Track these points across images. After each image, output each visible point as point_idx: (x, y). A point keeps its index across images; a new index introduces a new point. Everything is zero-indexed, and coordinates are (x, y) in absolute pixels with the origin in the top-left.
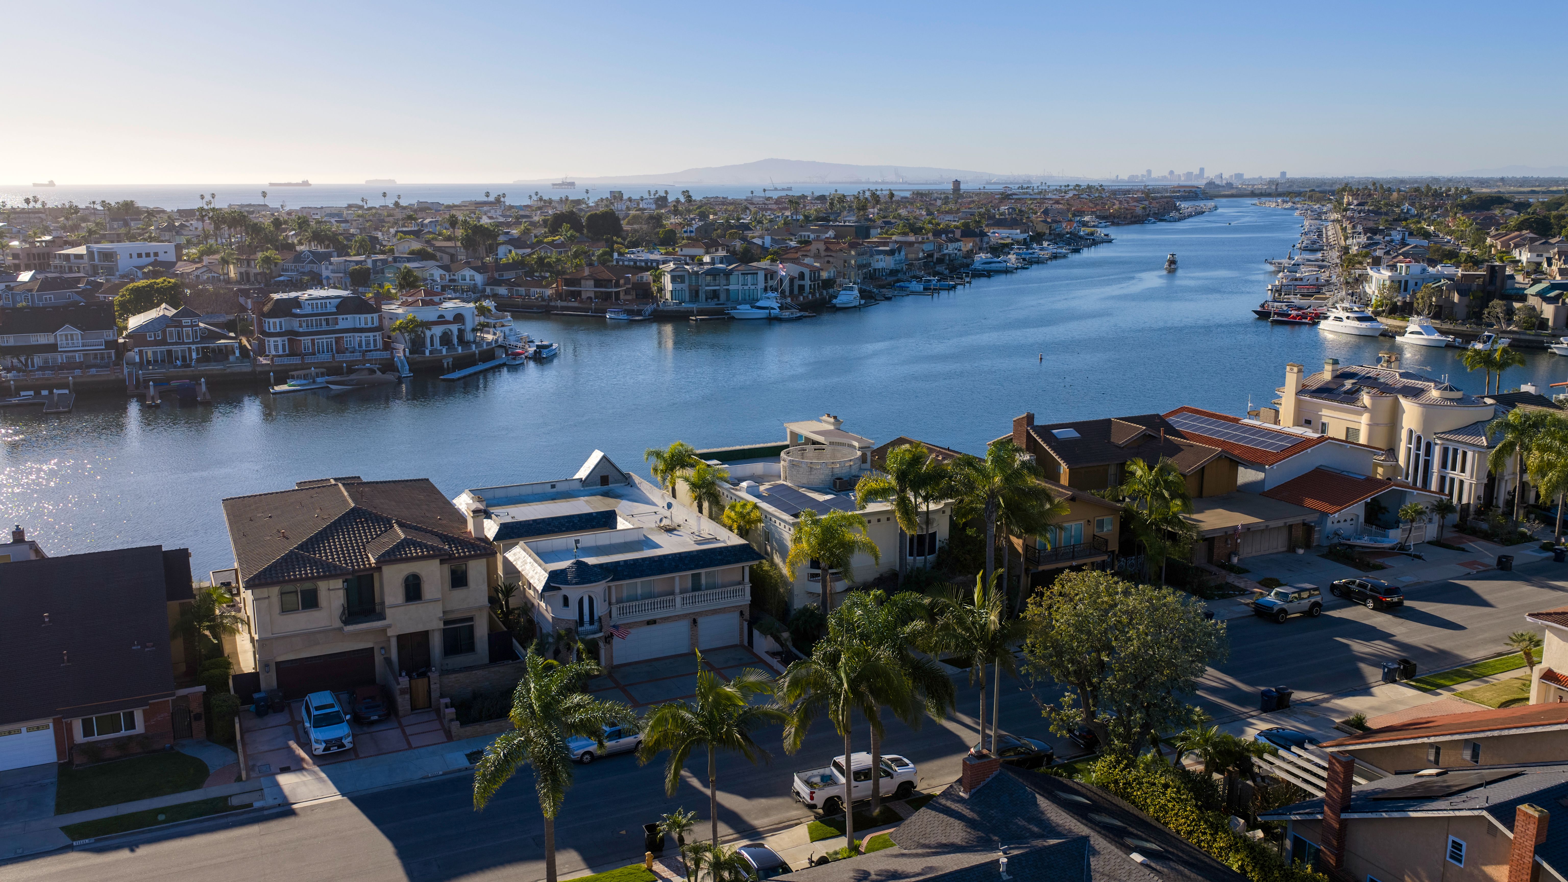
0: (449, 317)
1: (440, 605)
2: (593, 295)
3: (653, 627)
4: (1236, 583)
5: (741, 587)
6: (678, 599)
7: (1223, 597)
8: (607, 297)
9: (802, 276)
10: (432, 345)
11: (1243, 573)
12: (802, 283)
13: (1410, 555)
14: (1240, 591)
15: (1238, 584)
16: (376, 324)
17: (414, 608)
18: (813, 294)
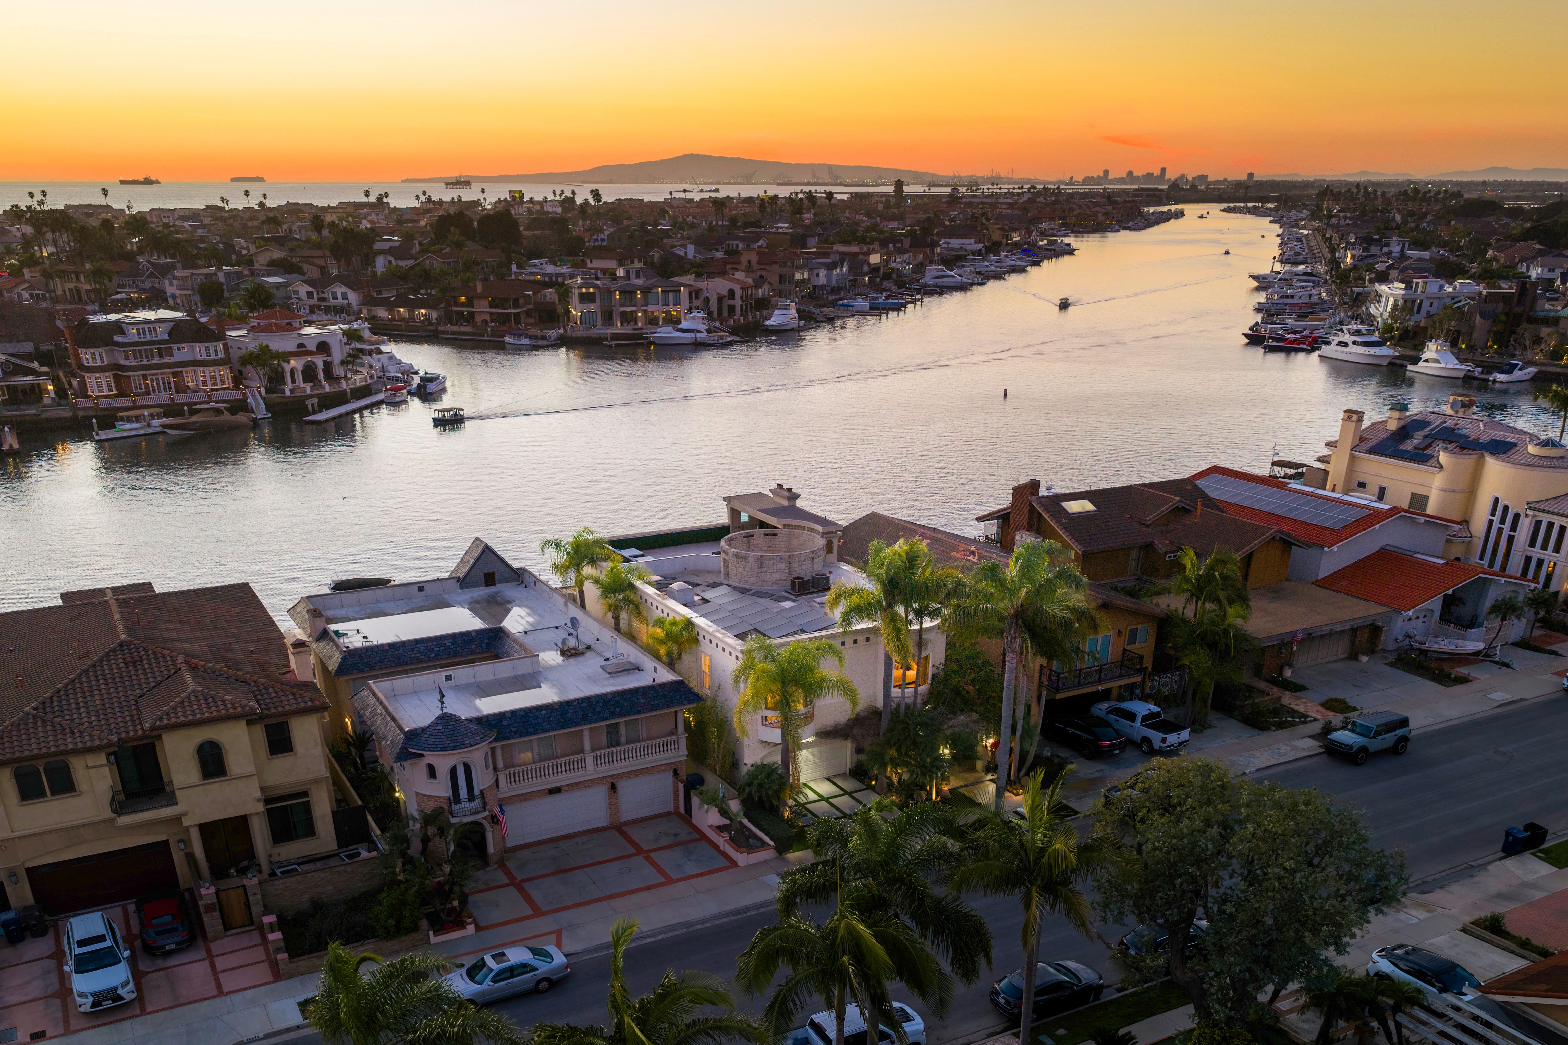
0: (312, 346)
1: (255, 780)
2: (488, 318)
3: (557, 797)
4: (1293, 706)
5: (673, 738)
6: (590, 760)
7: (1281, 726)
8: (504, 319)
9: (731, 294)
10: (293, 382)
11: (1300, 691)
12: (732, 302)
13: (1497, 663)
14: (1300, 717)
15: (1296, 708)
16: (221, 355)
17: (216, 788)
18: (745, 317)
